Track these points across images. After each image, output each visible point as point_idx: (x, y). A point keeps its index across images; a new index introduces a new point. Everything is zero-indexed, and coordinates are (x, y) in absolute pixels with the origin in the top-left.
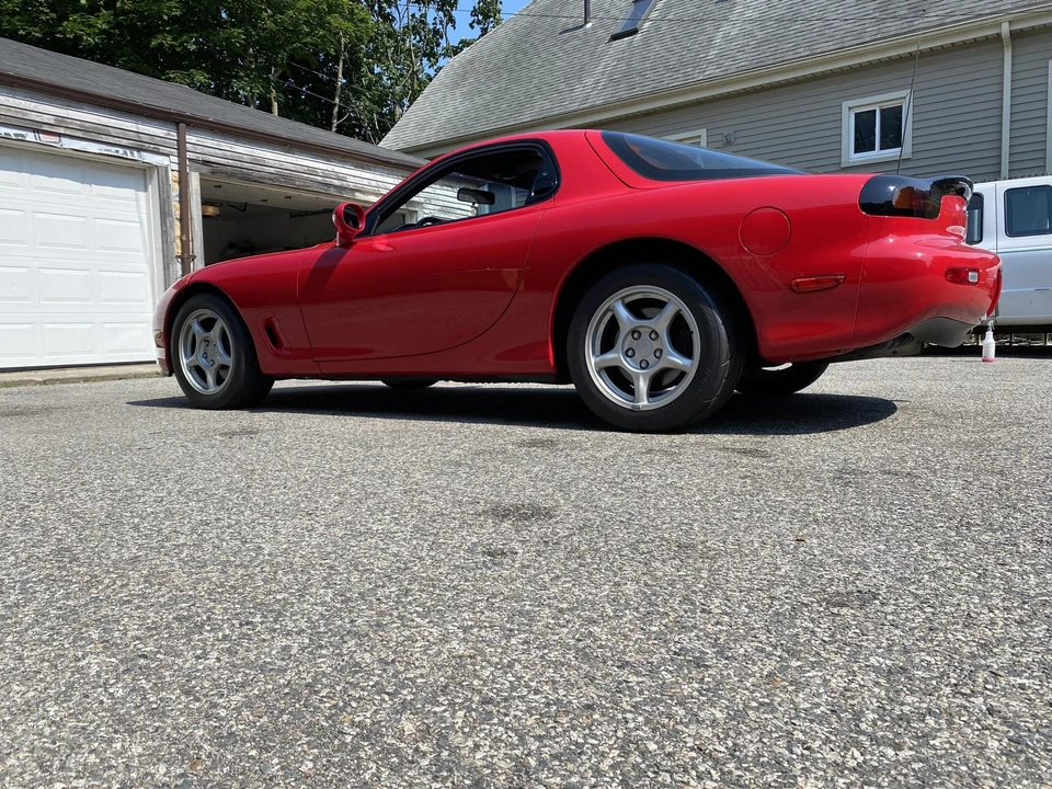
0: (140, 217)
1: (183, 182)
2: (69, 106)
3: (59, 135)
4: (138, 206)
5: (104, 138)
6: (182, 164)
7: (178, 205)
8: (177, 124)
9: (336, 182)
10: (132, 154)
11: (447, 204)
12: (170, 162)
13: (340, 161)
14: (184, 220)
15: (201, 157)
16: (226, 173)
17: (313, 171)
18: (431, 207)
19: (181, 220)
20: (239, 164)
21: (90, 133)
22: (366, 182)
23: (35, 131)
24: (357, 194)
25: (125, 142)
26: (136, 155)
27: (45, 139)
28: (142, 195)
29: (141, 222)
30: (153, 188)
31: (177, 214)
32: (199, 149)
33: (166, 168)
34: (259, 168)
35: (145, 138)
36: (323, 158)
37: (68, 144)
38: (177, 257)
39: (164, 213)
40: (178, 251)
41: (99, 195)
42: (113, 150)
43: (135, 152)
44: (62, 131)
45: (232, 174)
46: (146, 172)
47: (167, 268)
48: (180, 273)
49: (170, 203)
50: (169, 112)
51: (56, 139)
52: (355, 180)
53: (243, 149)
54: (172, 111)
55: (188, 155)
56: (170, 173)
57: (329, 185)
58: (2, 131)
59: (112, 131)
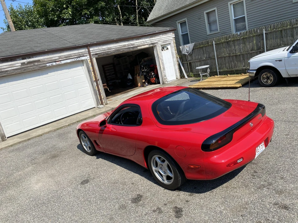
1: (92, 61)
3: (60, 61)
4: (83, 70)
5: (71, 58)
6: (90, 57)
7: (92, 68)
8: (87, 47)
9: (132, 46)
10: (78, 59)
11: (165, 40)
12: (87, 58)
13: (132, 40)
14: (94, 71)
15: (95, 53)
16: (102, 55)
17: (125, 46)
18: (160, 42)
19: (93, 71)
20: (105, 51)
21: (67, 58)
22: (140, 43)
23: (55, 62)
24: (138, 47)
25: (75, 57)
26: (79, 59)
27: (58, 63)
28: (83, 67)
30: (85, 65)
31: (92, 70)
32: (94, 51)
34: (110, 50)
35: (80, 54)
36: (126, 41)
37: (63, 62)
38: (94, 81)
39: (89, 71)
40: (94, 79)
41: (73, 71)
42: (73, 60)
44: (61, 60)
45: (104, 54)
46: (82, 61)
47: (92, 85)
48: (96, 85)
49: (89, 68)
50: (84, 45)
51: (60, 62)
52: (137, 43)
53: (105, 47)
54: (85, 44)
55: (91, 54)
56: (88, 60)
57: (130, 48)
58: (48, 65)
59: (72, 55)
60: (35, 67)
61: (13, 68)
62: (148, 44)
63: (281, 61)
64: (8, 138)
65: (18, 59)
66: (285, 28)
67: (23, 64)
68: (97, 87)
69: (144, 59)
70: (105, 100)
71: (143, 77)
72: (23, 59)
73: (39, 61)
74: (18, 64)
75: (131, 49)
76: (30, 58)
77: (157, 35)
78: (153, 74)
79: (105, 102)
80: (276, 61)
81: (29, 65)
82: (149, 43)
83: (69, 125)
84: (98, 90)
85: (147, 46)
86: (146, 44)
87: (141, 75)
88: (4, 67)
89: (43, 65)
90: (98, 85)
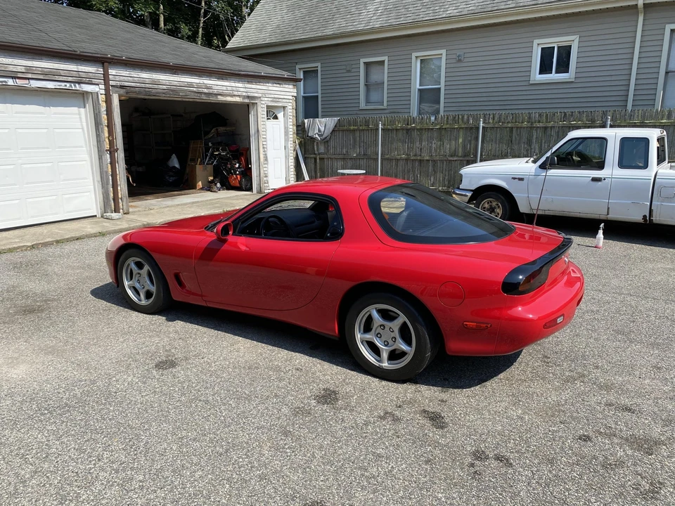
0: (82, 125)
1: (108, 101)
2: (33, 59)
3: (29, 79)
4: (80, 118)
5: (57, 78)
6: (107, 90)
7: (106, 117)
8: (103, 63)
9: (206, 91)
10: (75, 86)
11: (276, 96)
12: (99, 89)
13: (208, 76)
14: (110, 126)
15: (119, 84)
16: (135, 92)
17: (191, 85)
18: (266, 99)
19: (108, 126)
20: (143, 85)
21: (48, 75)
22: (224, 88)
23: (13, 78)
24: (219, 97)
25: (70, 79)
26: (78, 87)
27: (20, 82)
28: (82, 110)
29: (83, 129)
30: (89, 106)
31: (105, 122)
32: (118, 78)
33: (97, 93)
34: (156, 86)
35: (82, 75)
36: (196, 75)
37: (35, 84)
38: (107, 150)
39: (98, 124)
40: (107, 147)
41: (55, 114)
42: (63, 85)
43: (77, 85)
44: (30, 76)
45: (139, 93)
46: (84, 95)
47: (100, 158)
48: (109, 160)
49: (100, 116)
50: (97, 57)
51: (27, 81)
52: (217, 88)
53: (145, 75)
54: (99, 56)
55: (111, 83)
56: (100, 96)
57: (201, 93)
59: (62, 73)
62: (239, 96)
63: (521, 179)
66: (520, 125)
68: (110, 167)
69: (217, 129)
70: (124, 203)
71: (210, 168)
75: (204, 97)
77: (262, 80)
78: (237, 165)
79: (125, 207)
80: (514, 178)
82: (244, 94)
83: (33, 247)
84: (112, 176)
85: (238, 99)
86: (236, 93)
87: (208, 164)
90: (113, 163)
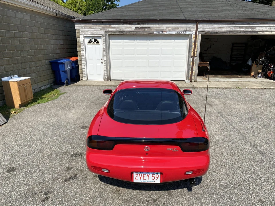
0: (186, 46)
1: (196, 37)
2: (170, 24)
3: (167, 31)
4: (186, 44)
5: (177, 30)
6: (196, 33)
7: (194, 43)
8: (196, 23)
9: (251, 30)
10: (183, 32)
12: (193, 33)
14: (195, 47)
15: (202, 30)
16: (209, 33)
17: (242, 28)
20: (214, 30)
21: (174, 29)
23: (162, 31)
24: (259, 32)
25: (182, 30)
27: (164, 32)
28: (187, 41)
29: (186, 48)
31: (193, 46)
32: (202, 28)
33: (192, 34)
34: (221, 30)
35: (187, 28)
36: (246, 23)
37: (169, 33)
38: (191, 57)
39: (190, 46)
40: (192, 55)
42: (179, 32)
43: (184, 32)
44: (167, 30)
45: (212, 33)
46: (188, 35)
47: (188, 59)
48: (192, 60)
49: (191, 43)
50: (193, 21)
52: (258, 28)
53: (216, 25)
55: (198, 30)
57: (247, 31)
58: (155, 32)
59: (179, 28)
60: (144, 32)
61: (129, 30)
64: (112, 80)
65: (134, 24)
67: (137, 28)
68: (191, 63)
69: (273, 47)
70: (195, 77)
71: (261, 66)
72: (138, 24)
73: (149, 28)
74: (133, 27)
75: (249, 33)
76: (143, 24)
78: (273, 66)
79: (195, 79)
81: (141, 30)
84: (192, 66)
85: (273, 33)
86: (272, 30)
87: (260, 64)
88: (124, 28)
89: (151, 32)
90: (193, 61)
